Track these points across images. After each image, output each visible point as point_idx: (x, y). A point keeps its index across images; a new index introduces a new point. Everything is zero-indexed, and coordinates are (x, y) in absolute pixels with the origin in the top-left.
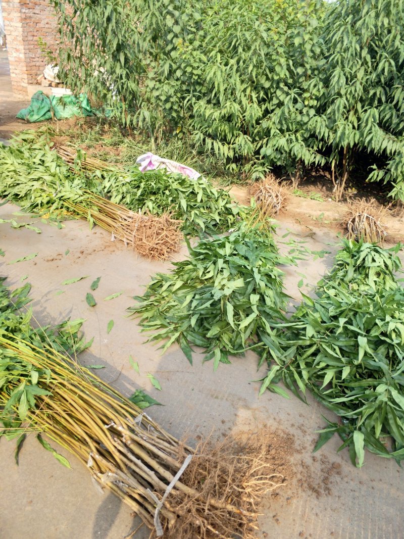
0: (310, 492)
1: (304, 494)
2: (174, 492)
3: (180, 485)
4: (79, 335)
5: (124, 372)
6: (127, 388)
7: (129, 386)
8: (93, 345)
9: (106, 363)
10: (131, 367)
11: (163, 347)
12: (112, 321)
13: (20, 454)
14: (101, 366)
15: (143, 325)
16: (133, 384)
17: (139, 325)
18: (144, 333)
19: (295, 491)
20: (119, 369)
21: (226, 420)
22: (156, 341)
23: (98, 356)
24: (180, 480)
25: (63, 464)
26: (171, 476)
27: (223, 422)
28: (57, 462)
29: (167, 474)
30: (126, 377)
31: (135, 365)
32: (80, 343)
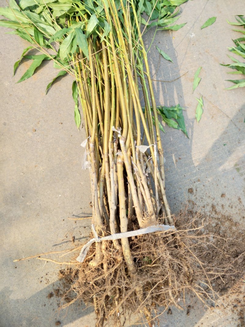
3: (125, 242)
4: (176, 11)
5: (183, 79)
6: (173, 97)
7: (176, 96)
8: (180, 31)
9: (175, 58)
10: (193, 80)
11: (236, 82)
12: (215, 18)
14: (169, 59)
15: (238, 45)
16: (181, 97)
17: (235, 42)
18: (232, 54)
20: (182, 73)
22: (235, 70)
23: (174, 46)
25: (76, 121)
26: (126, 228)
29: (124, 222)
30: (180, 85)
31: (197, 80)
32: (170, 20)
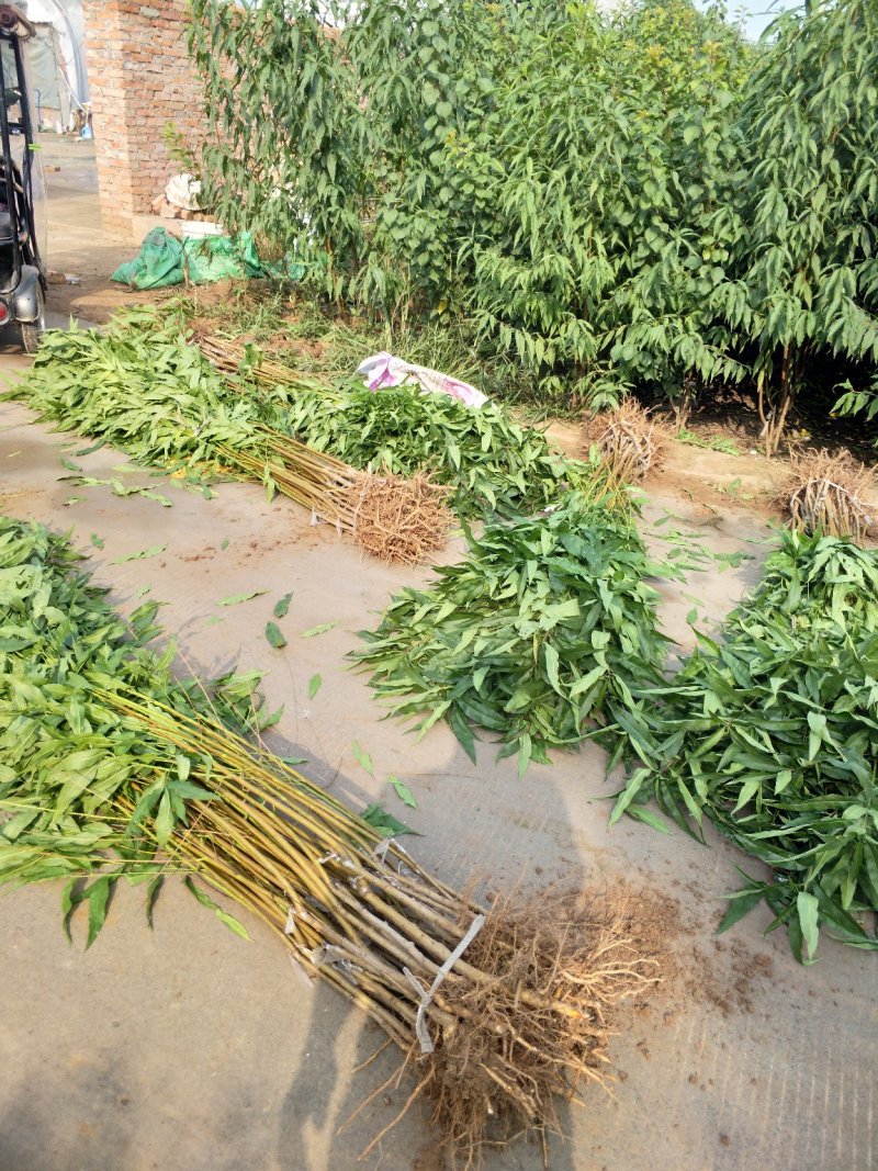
0: (710, 1006)
1: (697, 1008)
2: (452, 978)
3: (464, 967)
4: (255, 701)
5: (344, 772)
6: (351, 802)
7: (354, 799)
8: (282, 720)
9: (308, 754)
10: (358, 764)
11: (418, 728)
12: (317, 676)
13: (154, 910)
14: (300, 760)
15: (378, 687)
16: (362, 795)
17: (371, 685)
18: (380, 701)
19: (681, 1002)
20: (334, 765)
21: (545, 867)
22: (403, 716)
23: (293, 741)
24: (463, 957)
25: (236, 933)
26: (447, 951)
27: (539, 871)
28: (225, 928)
29: (438, 948)
30: (346, 781)
31: (365, 760)
32: (256, 715)
